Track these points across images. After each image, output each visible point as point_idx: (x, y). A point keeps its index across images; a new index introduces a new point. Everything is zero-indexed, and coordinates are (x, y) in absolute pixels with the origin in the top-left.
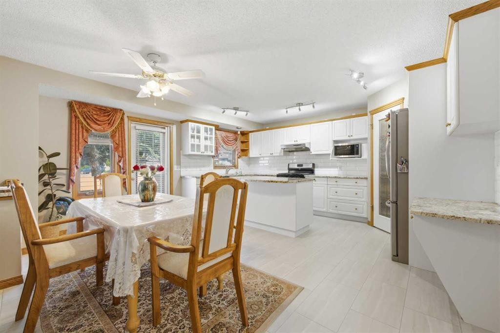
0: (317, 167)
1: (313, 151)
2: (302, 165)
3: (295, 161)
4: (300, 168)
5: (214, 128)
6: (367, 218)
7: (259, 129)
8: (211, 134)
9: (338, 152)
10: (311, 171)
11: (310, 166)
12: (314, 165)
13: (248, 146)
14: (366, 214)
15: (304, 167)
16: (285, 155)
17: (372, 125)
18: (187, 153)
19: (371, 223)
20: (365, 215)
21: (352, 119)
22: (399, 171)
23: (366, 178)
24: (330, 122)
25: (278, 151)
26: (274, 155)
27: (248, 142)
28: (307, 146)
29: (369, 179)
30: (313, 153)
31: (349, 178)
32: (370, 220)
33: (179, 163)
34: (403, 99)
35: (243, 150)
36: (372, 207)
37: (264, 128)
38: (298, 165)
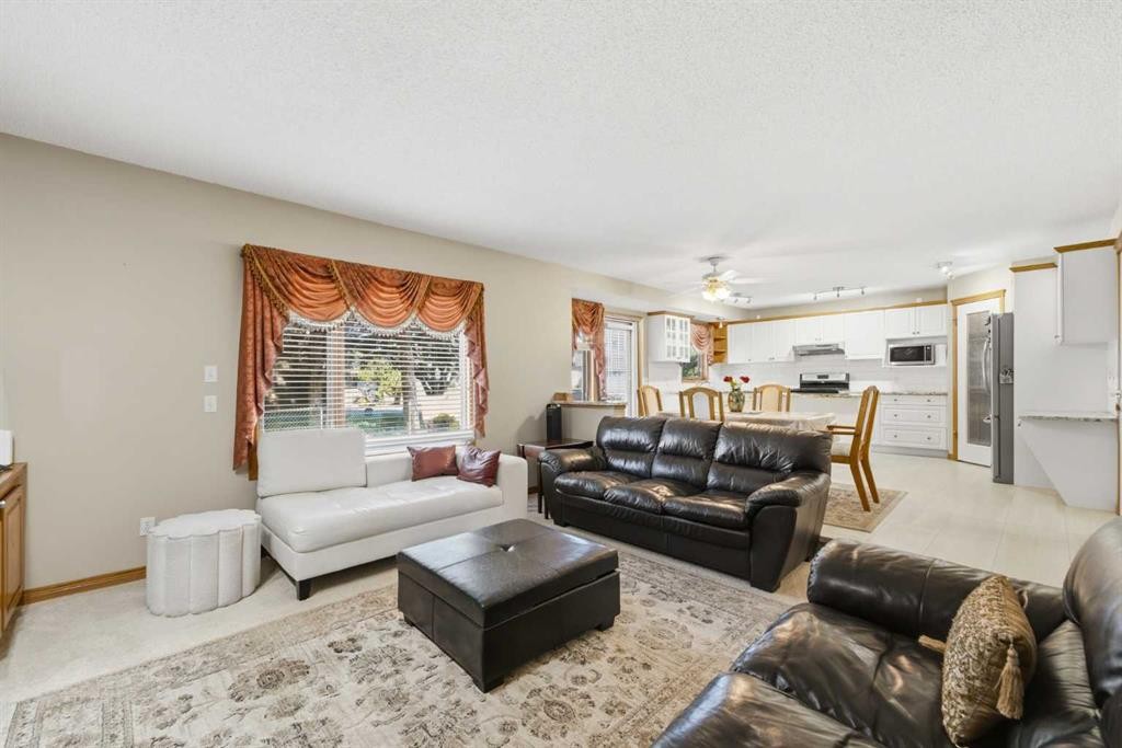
0: (854, 379)
1: (850, 355)
2: (827, 377)
3: (813, 369)
4: (823, 380)
5: (688, 320)
6: (947, 451)
7: (744, 319)
8: (686, 330)
9: (896, 356)
10: (845, 385)
11: (842, 378)
12: (848, 375)
13: (725, 346)
14: (944, 443)
15: (831, 379)
16: (797, 361)
17: (955, 320)
18: (662, 360)
19: (953, 457)
20: (942, 446)
21: (918, 308)
22: (1002, 382)
23: (945, 394)
24: (881, 311)
25: (784, 353)
26: (776, 360)
27: (726, 339)
28: (841, 347)
29: (951, 395)
30: (850, 358)
31: (918, 394)
32: (951, 452)
33: (647, 375)
34: (1005, 291)
35: (716, 353)
36: (956, 435)
37: (752, 318)
38: (819, 377)
